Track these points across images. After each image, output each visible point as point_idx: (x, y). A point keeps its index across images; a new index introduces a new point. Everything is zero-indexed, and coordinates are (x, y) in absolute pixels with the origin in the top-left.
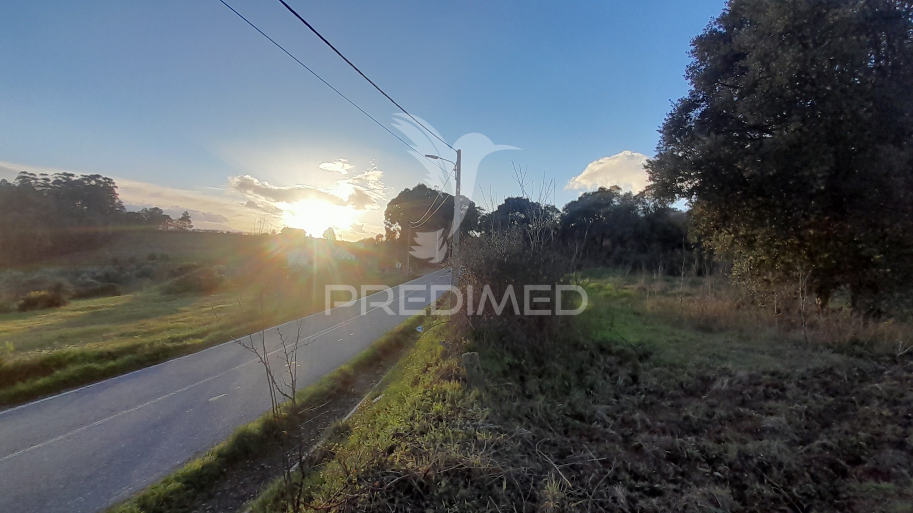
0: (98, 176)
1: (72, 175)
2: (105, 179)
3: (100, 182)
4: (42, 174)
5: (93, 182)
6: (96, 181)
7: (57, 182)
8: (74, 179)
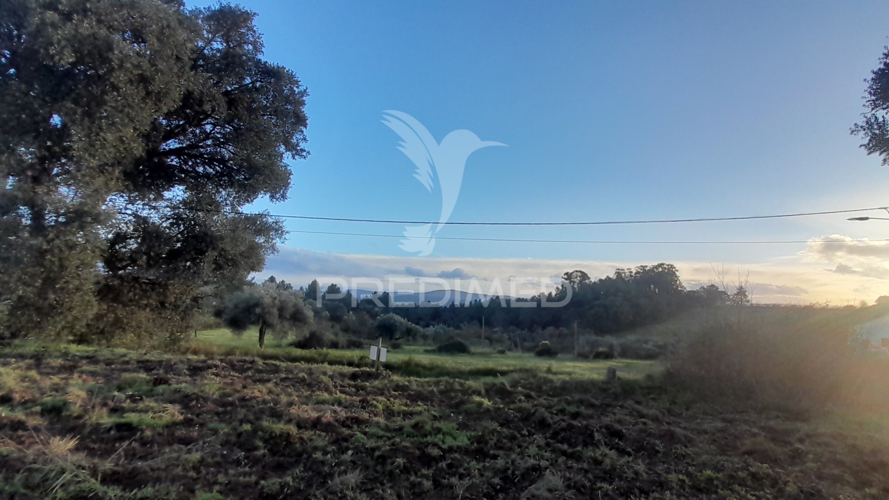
0: (663, 264)
1: (646, 266)
2: (668, 265)
3: (665, 268)
4: (628, 269)
5: (660, 269)
6: (662, 268)
7: (637, 273)
8: (648, 268)
